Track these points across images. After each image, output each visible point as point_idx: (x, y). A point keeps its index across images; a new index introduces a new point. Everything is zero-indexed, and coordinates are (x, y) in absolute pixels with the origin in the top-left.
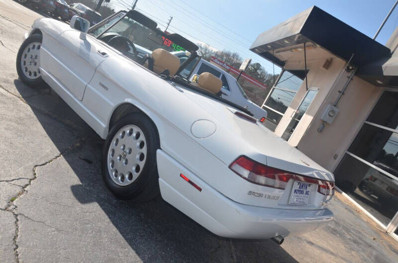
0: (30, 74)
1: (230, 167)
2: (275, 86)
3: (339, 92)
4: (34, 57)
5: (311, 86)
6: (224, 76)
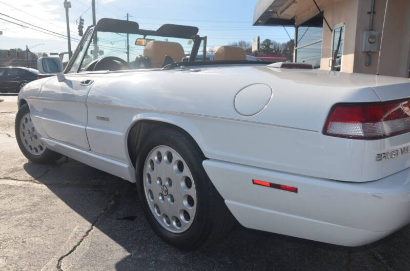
0: (37, 151)
1: (325, 131)
2: (296, 46)
3: (368, 13)
4: (31, 130)
5: (334, 25)
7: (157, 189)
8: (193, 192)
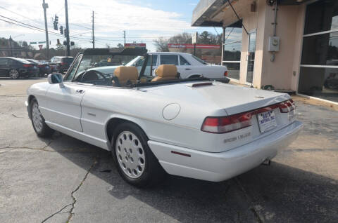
1: (202, 129)
3: (273, 24)
5: (250, 30)
6: (181, 57)
7: (123, 154)
8: (143, 156)
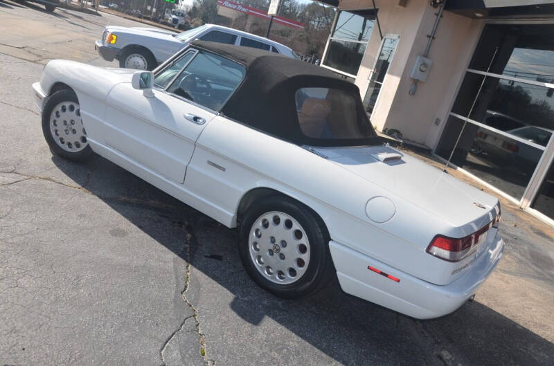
0: (70, 146)
1: (428, 251)
2: (332, 36)
3: (428, 36)
4: (68, 122)
6: (273, 48)
8: (306, 257)
